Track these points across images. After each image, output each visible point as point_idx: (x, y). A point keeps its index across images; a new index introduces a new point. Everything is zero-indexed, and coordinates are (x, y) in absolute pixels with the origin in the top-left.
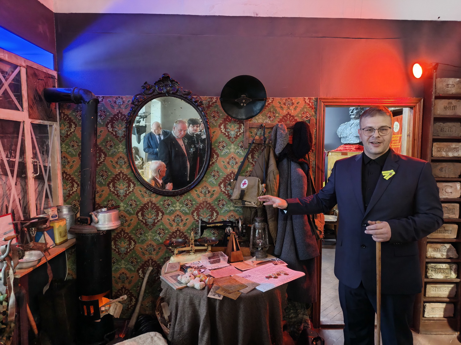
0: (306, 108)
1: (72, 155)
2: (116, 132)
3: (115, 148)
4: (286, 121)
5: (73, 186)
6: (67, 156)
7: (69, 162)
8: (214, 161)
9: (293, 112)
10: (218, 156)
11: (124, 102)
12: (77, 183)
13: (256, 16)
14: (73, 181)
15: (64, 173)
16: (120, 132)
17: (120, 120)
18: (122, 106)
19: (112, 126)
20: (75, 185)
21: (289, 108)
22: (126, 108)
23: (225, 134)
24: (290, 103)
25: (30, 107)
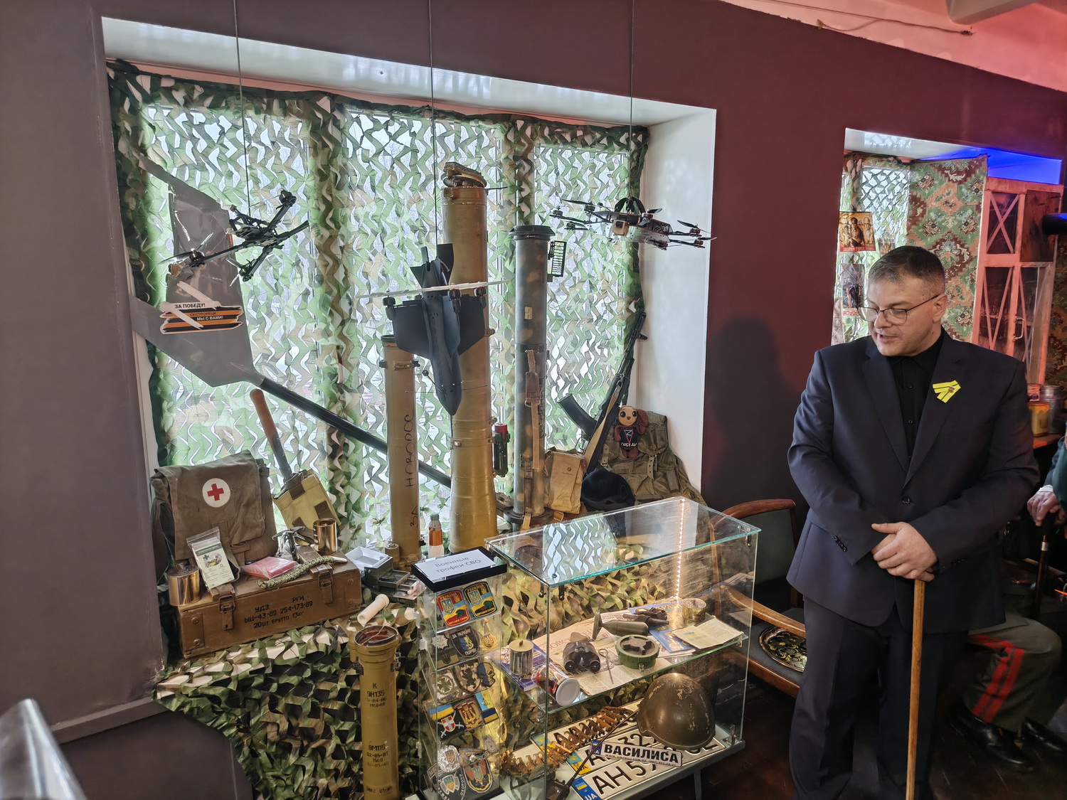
25: (1024, 246)
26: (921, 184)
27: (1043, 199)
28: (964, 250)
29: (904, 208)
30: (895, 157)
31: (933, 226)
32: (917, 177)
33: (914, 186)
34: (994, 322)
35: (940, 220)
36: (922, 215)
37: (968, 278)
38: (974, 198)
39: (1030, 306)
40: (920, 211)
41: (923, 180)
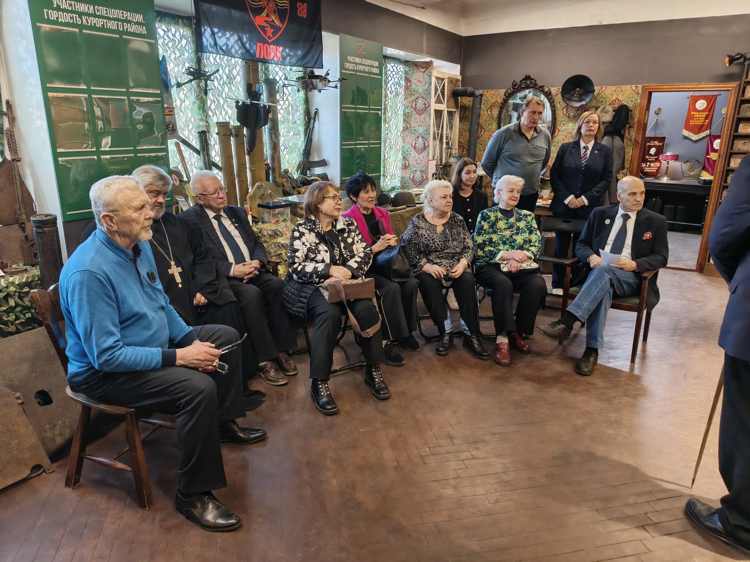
0: (632, 94)
1: (465, 131)
2: (493, 114)
3: (491, 126)
4: (614, 104)
5: (463, 151)
6: (462, 131)
7: (462, 135)
8: (556, 135)
9: (620, 97)
10: (559, 131)
11: (499, 94)
12: (466, 149)
13: (600, 24)
14: (464, 147)
15: (459, 142)
16: (495, 114)
17: (496, 107)
18: (498, 97)
19: (491, 111)
20: (465, 150)
21: (618, 95)
22: (500, 98)
23: (566, 115)
24: (620, 90)
25: (448, 101)
26: (409, 72)
27: (454, 82)
28: (426, 102)
29: (403, 83)
30: (399, 59)
31: (414, 91)
32: (407, 69)
33: (406, 73)
34: (438, 133)
35: (417, 88)
36: (410, 86)
37: (428, 114)
38: (429, 79)
39: (451, 128)
40: (409, 84)
41: (409, 70)
